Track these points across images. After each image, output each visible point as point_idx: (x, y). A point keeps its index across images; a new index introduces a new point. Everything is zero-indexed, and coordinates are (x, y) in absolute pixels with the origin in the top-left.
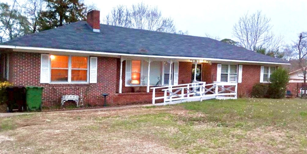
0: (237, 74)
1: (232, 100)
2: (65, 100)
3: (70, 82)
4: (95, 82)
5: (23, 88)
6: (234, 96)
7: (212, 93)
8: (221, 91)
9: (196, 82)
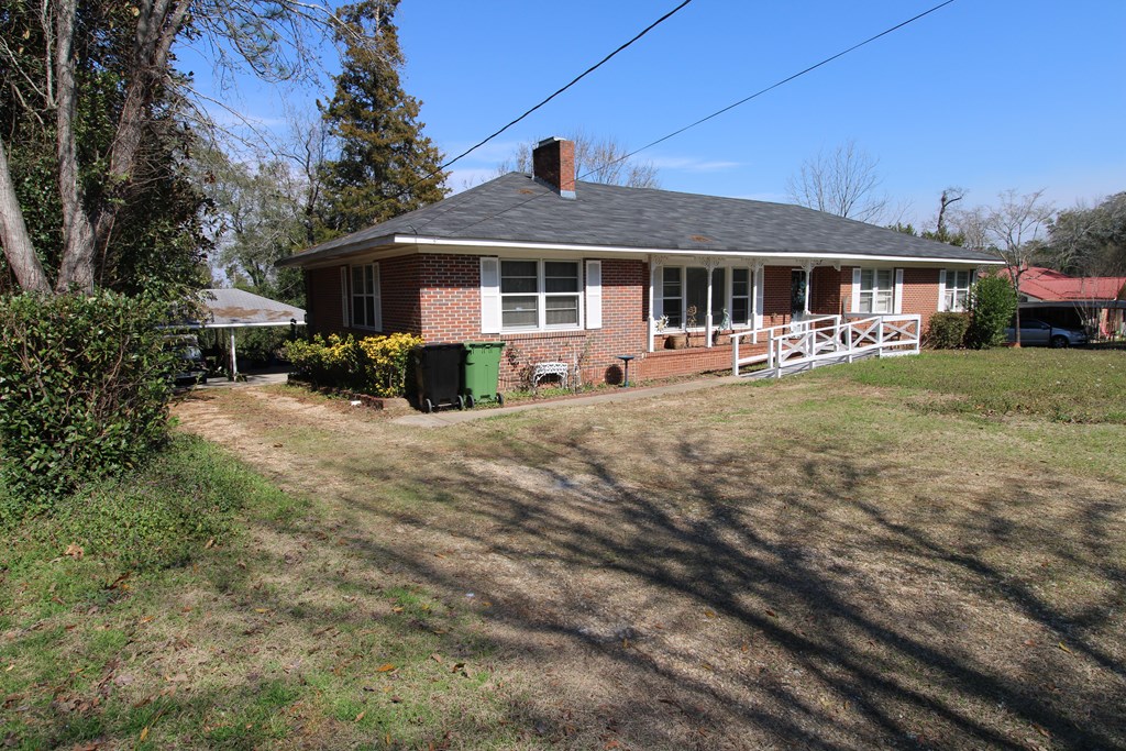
0: (889, 293)
1: (913, 356)
2: (540, 375)
3: (543, 327)
4: (598, 325)
5: (461, 346)
6: (911, 347)
7: (874, 343)
8: (889, 337)
9: (811, 318)
